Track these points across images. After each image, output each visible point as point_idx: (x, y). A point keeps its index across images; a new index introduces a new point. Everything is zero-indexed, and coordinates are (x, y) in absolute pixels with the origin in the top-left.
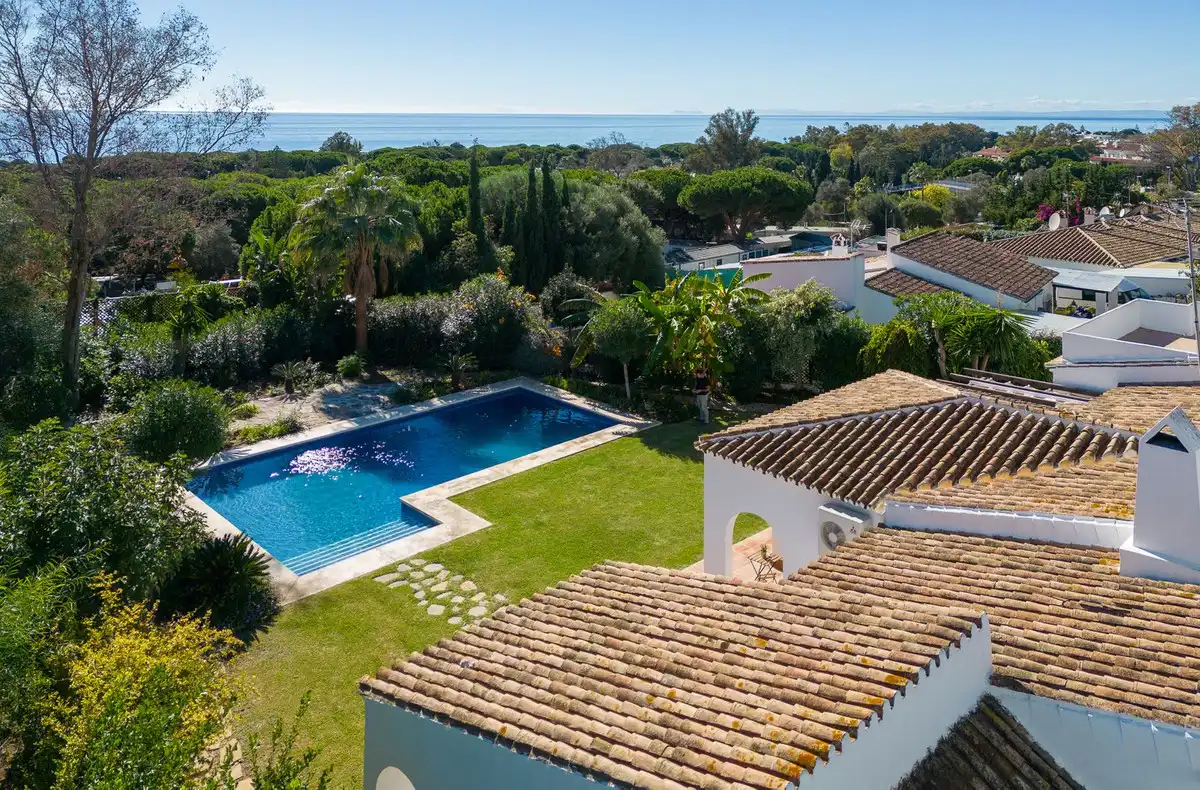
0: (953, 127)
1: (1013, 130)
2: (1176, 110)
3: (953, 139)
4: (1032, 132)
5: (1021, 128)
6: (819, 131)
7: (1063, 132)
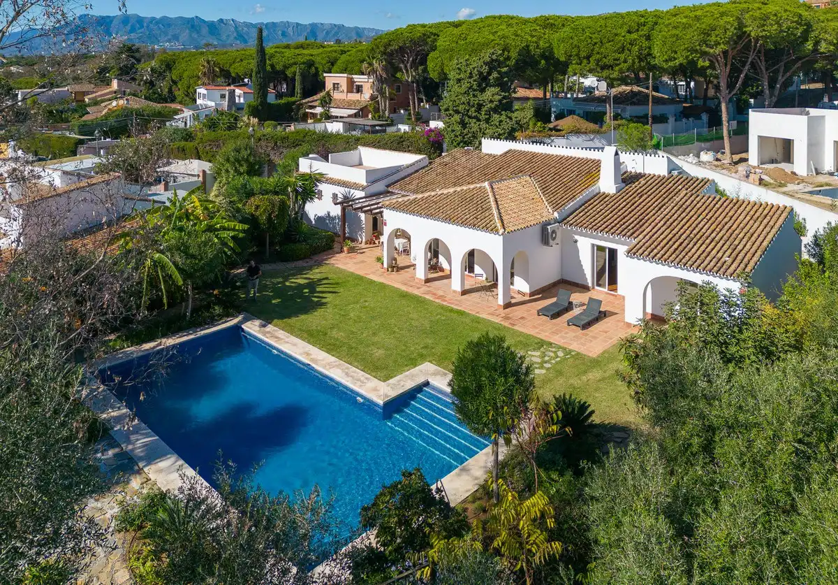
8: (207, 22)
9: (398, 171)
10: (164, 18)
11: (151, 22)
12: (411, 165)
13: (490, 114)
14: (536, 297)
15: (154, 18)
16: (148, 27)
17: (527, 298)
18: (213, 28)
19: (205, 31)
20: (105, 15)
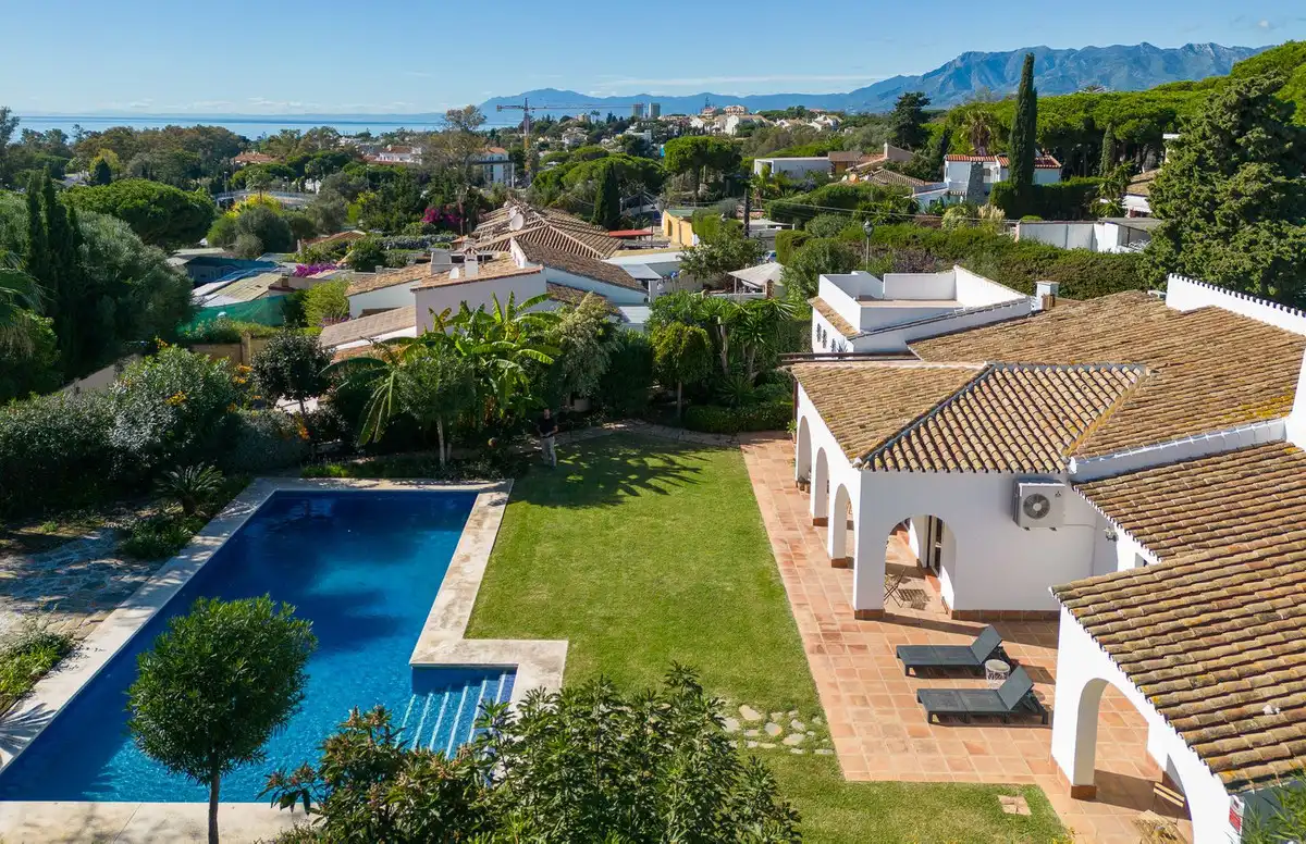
0: (201, 130)
1: (278, 134)
2: (451, 113)
3: (210, 143)
4: (296, 136)
5: (284, 132)
6: (40, 135)
7: (325, 135)
8: (1163, 51)
9: (944, 317)
10: (1090, 50)
11: (1068, 57)
12: (980, 311)
13: (1235, 223)
14: (963, 623)
15: (1072, 51)
16: (1061, 65)
17: (948, 619)
18: (1172, 59)
19: (1157, 65)
20: (997, 51)
